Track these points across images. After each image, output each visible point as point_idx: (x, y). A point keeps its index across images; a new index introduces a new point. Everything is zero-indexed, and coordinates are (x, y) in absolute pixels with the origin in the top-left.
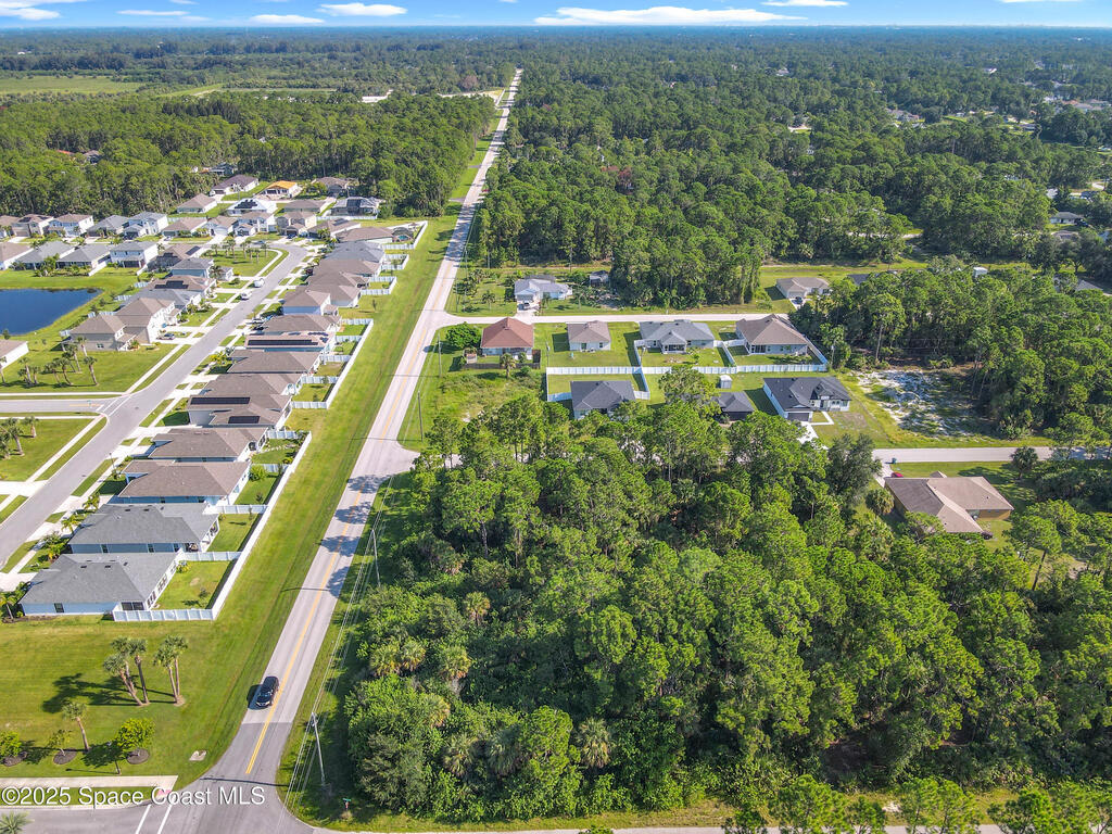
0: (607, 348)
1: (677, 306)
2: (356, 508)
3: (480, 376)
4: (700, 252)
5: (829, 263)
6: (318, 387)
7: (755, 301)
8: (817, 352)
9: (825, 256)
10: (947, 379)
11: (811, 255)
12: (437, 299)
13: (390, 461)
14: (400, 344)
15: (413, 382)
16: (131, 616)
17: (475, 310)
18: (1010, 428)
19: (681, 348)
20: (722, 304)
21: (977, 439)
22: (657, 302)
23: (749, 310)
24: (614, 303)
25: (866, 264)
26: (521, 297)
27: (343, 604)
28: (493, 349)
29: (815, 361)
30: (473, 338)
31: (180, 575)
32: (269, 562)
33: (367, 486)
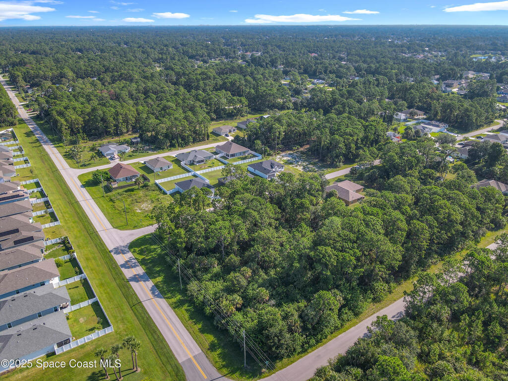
0: (171, 167)
1: (182, 146)
2: (128, 261)
3: (126, 191)
4: (185, 121)
5: (222, 120)
6: (42, 216)
7: (210, 139)
8: (253, 153)
9: (220, 117)
10: (302, 153)
11: (215, 118)
12: (62, 165)
13: (121, 237)
14: (64, 187)
15: (92, 202)
16: (66, 348)
17: (88, 165)
18: (338, 164)
19: (202, 161)
20: (198, 142)
21: (329, 170)
22: (172, 146)
23: (211, 142)
24: (153, 150)
25: (236, 119)
26: (108, 155)
27: (170, 300)
28: (121, 178)
29: (254, 156)
30: (107, 175)
31: (70, 321)
32: (111, 298)
33: (123, 251)
